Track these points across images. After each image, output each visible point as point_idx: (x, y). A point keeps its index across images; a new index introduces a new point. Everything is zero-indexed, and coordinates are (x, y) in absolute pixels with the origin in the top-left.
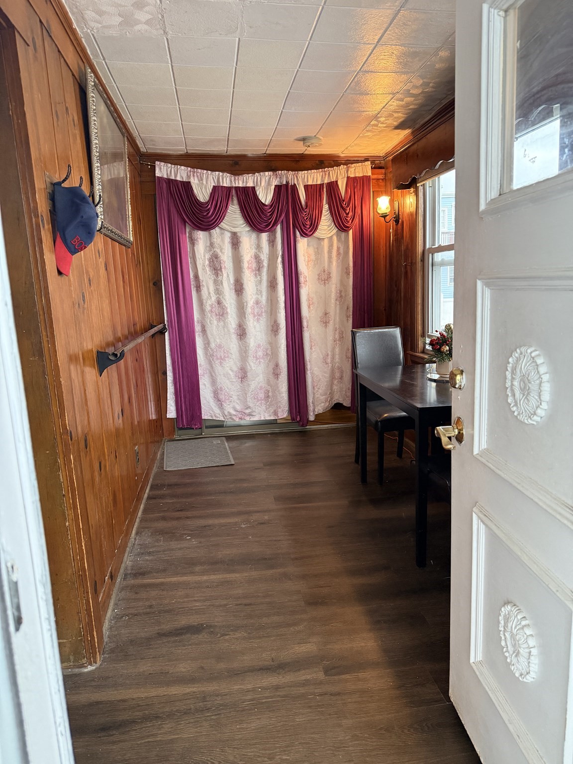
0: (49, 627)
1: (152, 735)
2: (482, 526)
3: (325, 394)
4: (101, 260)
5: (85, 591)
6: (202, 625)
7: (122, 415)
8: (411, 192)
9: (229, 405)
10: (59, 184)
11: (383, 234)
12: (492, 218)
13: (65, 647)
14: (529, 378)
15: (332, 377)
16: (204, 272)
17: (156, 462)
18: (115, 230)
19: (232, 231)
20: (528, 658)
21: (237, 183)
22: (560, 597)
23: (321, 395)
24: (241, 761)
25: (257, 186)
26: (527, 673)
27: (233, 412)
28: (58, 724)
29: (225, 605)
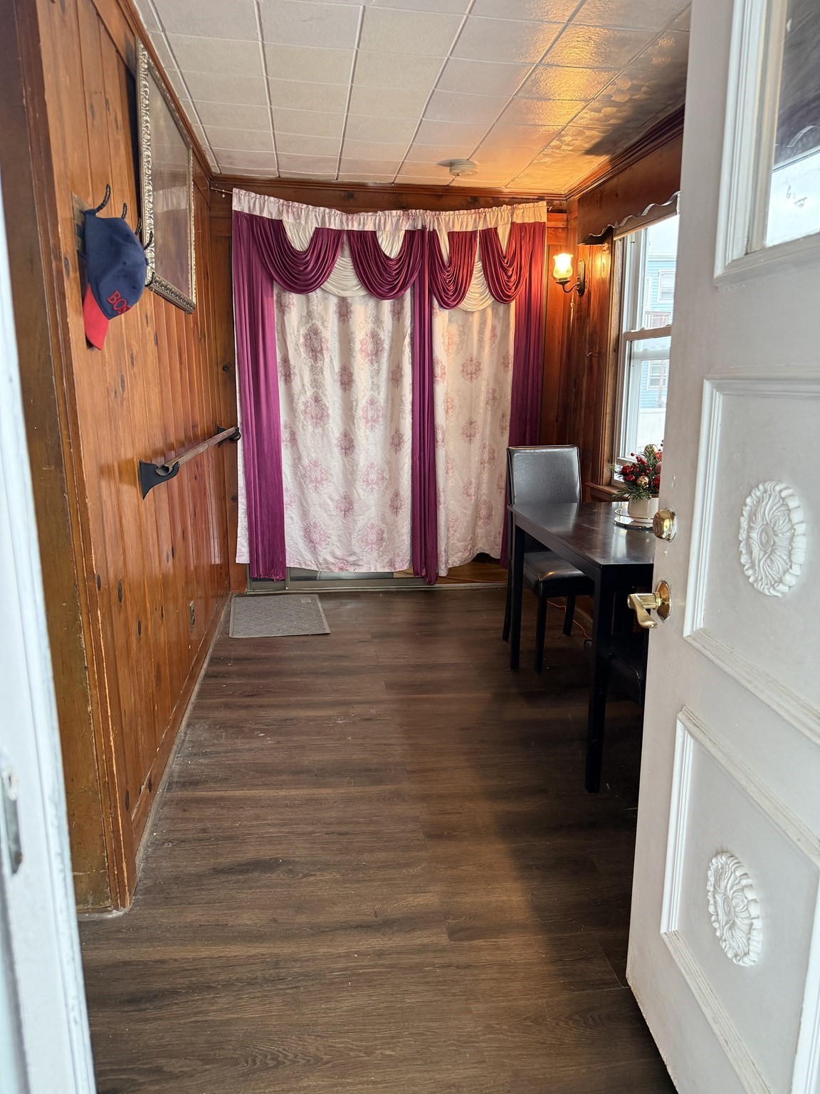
0: (62, 867)
1: (201, 1012)
2: (690, 741)
3: (465, 540)
4: (149, 328)
5: (112, 805)
6: (277, 860)
7: (173, 555)
8: (605, 248)
9: (325, 548)
10: (92, 212)
11: (560, 310)
12: (732, 288)
13: (81, 882)
14: (775, 529)
15: (476, 516)
16: (298, 353)
17: (219, 625)
18: (171, 286)
19: (341, 295)
20: (747, 932)
21: (350, 224)
22: (802, 848)
23: (457, 540)
24: (326, 1054)
25: (379, 230)
26: (745, 954)
27: (331, 559)
28: (70, 1006)
29: (310, 833)
